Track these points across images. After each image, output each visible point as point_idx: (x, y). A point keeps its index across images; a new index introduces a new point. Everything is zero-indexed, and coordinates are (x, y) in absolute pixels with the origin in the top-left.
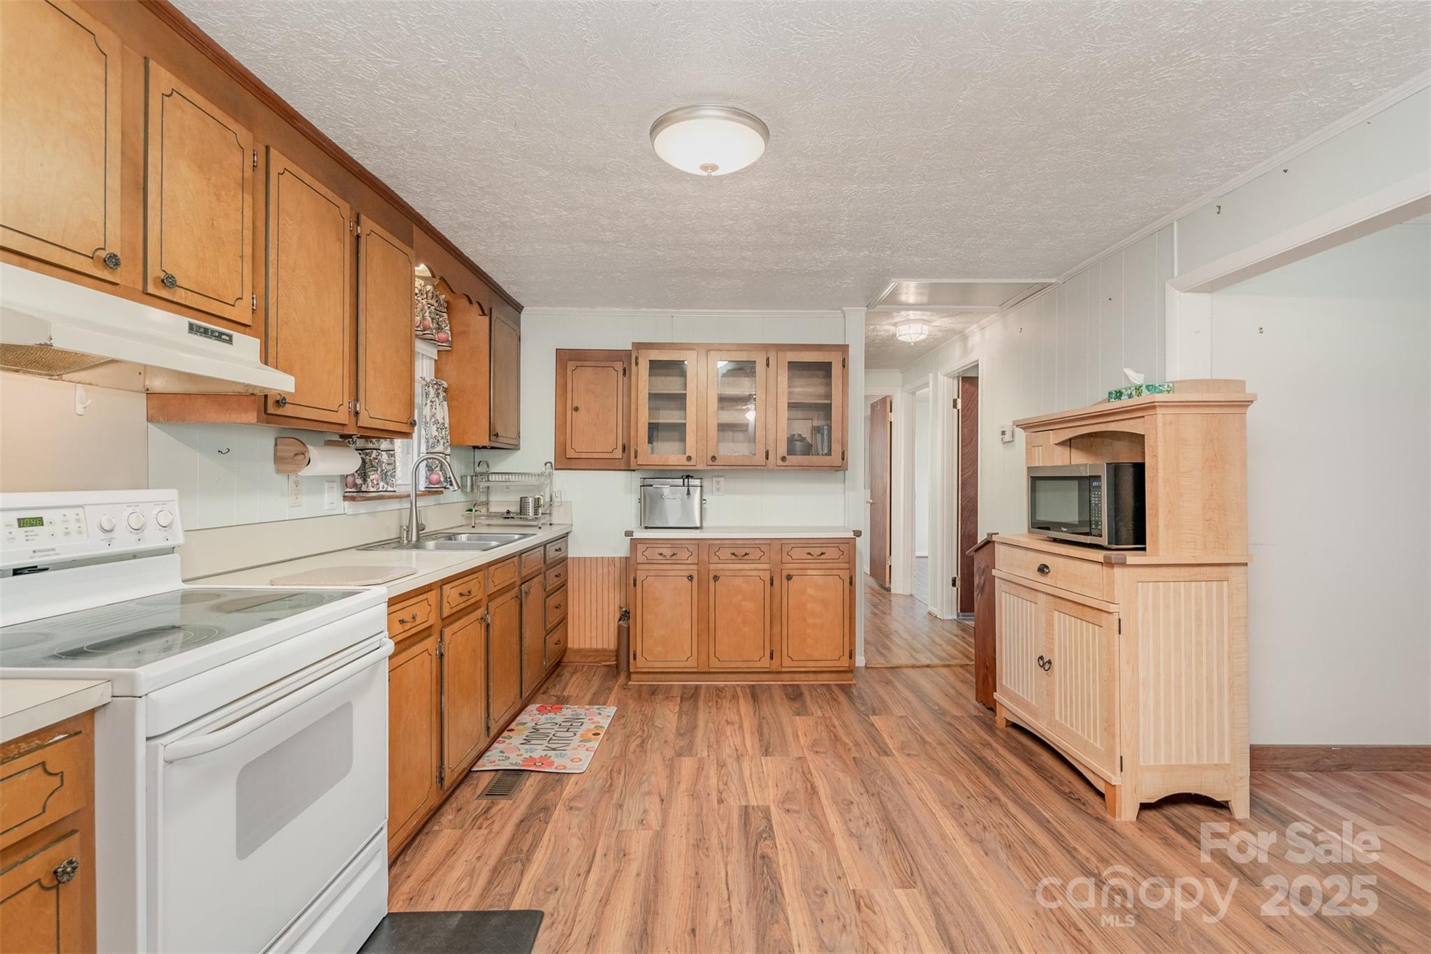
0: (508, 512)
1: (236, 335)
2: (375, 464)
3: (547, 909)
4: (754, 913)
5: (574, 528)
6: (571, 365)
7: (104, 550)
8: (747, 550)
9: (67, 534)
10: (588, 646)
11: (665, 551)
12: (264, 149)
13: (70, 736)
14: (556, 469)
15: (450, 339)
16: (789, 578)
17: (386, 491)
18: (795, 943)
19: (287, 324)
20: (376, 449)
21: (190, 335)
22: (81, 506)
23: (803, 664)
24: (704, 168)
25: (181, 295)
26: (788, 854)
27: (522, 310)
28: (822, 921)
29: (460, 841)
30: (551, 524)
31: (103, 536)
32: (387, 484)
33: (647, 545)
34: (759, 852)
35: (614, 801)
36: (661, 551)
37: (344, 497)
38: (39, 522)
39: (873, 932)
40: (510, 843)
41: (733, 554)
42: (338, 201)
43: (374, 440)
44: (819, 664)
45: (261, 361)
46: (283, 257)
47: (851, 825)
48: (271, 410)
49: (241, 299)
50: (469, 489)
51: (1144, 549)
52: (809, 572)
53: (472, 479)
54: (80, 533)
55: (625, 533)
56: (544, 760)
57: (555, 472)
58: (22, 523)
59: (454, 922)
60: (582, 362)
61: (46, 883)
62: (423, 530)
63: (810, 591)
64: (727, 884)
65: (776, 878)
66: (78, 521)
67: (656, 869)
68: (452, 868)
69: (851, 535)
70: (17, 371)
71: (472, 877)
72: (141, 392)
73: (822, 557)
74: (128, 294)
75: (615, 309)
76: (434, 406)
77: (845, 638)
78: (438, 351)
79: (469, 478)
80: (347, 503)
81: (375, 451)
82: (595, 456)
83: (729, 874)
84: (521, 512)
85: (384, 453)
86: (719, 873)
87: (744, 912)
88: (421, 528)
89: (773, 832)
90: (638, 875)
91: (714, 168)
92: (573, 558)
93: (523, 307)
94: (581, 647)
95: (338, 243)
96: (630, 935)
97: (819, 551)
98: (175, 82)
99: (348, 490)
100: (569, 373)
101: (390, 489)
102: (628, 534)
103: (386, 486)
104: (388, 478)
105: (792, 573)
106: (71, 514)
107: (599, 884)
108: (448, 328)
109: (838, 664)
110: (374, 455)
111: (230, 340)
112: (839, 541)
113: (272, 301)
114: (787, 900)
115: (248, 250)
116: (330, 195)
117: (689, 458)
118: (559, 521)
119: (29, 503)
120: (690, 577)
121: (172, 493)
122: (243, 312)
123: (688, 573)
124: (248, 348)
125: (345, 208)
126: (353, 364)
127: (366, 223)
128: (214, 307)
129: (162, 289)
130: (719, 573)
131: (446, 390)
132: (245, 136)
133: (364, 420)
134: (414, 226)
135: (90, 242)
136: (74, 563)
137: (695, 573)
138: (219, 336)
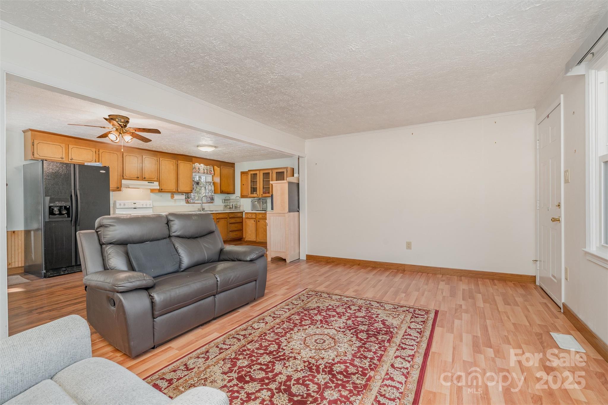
0: (230, 207)
1: (154, 182)
2: (190, 197)
5: (244, 211)
6: (242, 175)
7: (142, 207)
9: (138, 205)
12: (159, 158)
14: (241, 198)
15: (213, 173)
19: (163, 180)
20: (190, 195)
21: (148, 183)
25: (146, 179)
31: (142, 205)
33: (249, 214)
37: (186, 203)
45: (159, 185)
46: (162, 171)
48: (160, 190)
50: (224, 202)
53: (224, 200)
54: (140, 205)
58: (134, 203)
60: (244, 174)
72: (150, 190)
74: (141, 180)
75: (247, 163)
78: (212, 176)
82: (246, 195)
88: (204, 208)
93: (235, 164)
95: (173, 166)
98: (146, 156)
100: (242, 177)
103: (193, 201)
106: (139, 203)
108: (213, 171)
113: (160, 177)
115: (156, 172)
116: (171, 160)
117: (258, 195)
118: (241, 209)
119: (135, 201)
120: (254, 221)
121: (151, 201)
122: (156, 179)
123: (254, 220)
124: (156, 184)
125: (174, 161)
126: (177, 183)
127: (179, 162)
128: (151, 180)
129: (144, 179)
130: (260, 220)
131: (213, 183)
132: (156, 158)
133: (179, 191)
134: (193, 158)
135: (136, 176)
136: (139, 208)
137: (255, 220)
138: (152, 183)
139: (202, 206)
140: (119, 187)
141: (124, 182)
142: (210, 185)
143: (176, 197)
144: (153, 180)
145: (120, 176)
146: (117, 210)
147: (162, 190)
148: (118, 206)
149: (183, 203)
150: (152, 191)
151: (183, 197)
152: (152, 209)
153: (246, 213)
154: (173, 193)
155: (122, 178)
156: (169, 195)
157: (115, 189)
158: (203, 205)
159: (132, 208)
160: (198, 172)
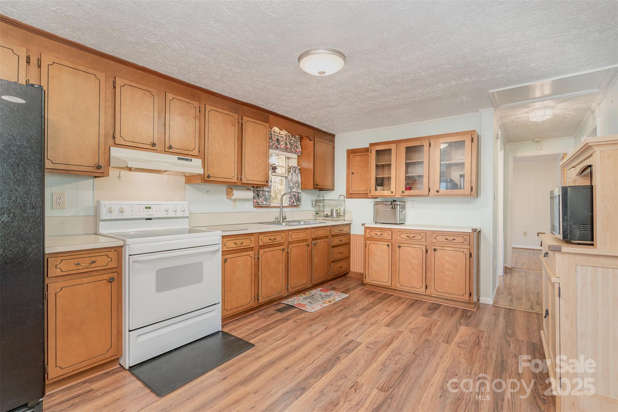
0: (327, 215)
1: (193, 159)
2: (261, 196)
3: (256, 345)
4: (312, 372)
5: (353, 222)
6: (351, 155)
7: (165, 216)
8: (414, 235)
9: (157, 211)
10: (358, 272)
11: (378, 233)
12: (204, 106)
13: (115, 251)
14: (346, 198)
15: (301, 151)
16: (435, 250)
17: (266, 205)
18: (313, 386)
19: (212, 154)
20: (262, 191)
21: (178, 160)
22: (161, 205)
23: (443, 294)
24: (320, 73)
25: (175, 150)
26: (348, 361)
27: (335, 136)
28: (332, 385)
29: (258, 319)
30: (344, 220)
31: (165, 212)
32: (267, 202)
33: (371, 230)
34: (339, 356)
35: (310, 324)
36: (376, 233)
37: (254, 206)
38: (150, 208)
39: (346, 397)
40: (267, 325)
41: (408, 236)
42: (232, 114)
43: (261, 188)
44: (451, 296)
45: (202, 166)
46: (210, 135)
47: (388, 361)
48: (206, 179)
49: (195, 149)
50: (314, 206)
51: (592, 245)
52: (446, 248)
53: (315, 202)
54: (160, 211)
55: (362, 224)
56: (304, 305)
57: (346, 199)
58: (146, 208)
59: (233, 338)
60: (355, 154)
61: (108, 281)
62: (286, 219)
63: (447, 258)
64: (315, 360)
65: (333, 366)
66: (160, 208)
67: (298, 348)
68: (248, 326)
69: (470, 231)
70: (151, 173)
71: (249, 330)
72: (183, 176)
73: (454, 241)
74: (160, 152)
75: (368, 130)
76: (292, 176)
77: (467, 285)
78: (298, 156)
79: (314, 201)
80: (254, 208)
81: (261, 191)
82: (360, 192)
83: (319, 358)
84: (331, 215)
85: (267, 192)
86: (316, 356)
87: (309, 371)
88: (284, 218)
89: (352, 352)
90: (291, 347)
91: (324, 73)
92: (353, 234)
93: (335, 135)
94: (356, 271)
95: (233, 127)
96: (269, 361)
97: (452, 238)
98: (174, 96)
99: (254, 204)
100: (351, 159)
101: (268, 204)
102: (363, 225)
103: (266, 203)
104: (268, 200)
105: (437, 248)
106: (158, 206)
107: (277, 345)
108: (300, 147)
109: (462, 298)
110: (261, 193)
111: (191, 160)
112: (464, 234)
113: (206, 148)
114: (328, 373)
115: (197, 135)
116: (229, 113)
117: (392, 192)
118: (347, 219)
119: (148, 203)
120: (388, 245)
121: (186, 202)
122: (196, 153)
123: (387, 243)
124: (197, 162)
125: (236, 116)
126: (240, 164)
127: (245, 119)
128: (186, 152)
129: (169, 150)
130: (401, 245)
131: (300, 169)
132: (196, 104)
133: (244, 181)
134: (270, 116)
135: (149, 141)
136: (159, 218)
137: (390, 244)
138: (187, 160)
139: (281, 212)
140: (102, 163)
141: (115, 152)
142: (295, 172)
143: (237, 194)
144: (190, 153)
145: (106, 136)
146: (101, 224)
147: (209, 177)
148: (104, 215)
149: (249, 206)
150: (190, 179)
151: (250, 194)
152: (187, 219)
153: (368, 228)
154: (231, 186)
155: (111, 141)
156: (224, 188)
157: (90, 169)
158: (284, 210)
159: (141, 219)
160: (277, 147)
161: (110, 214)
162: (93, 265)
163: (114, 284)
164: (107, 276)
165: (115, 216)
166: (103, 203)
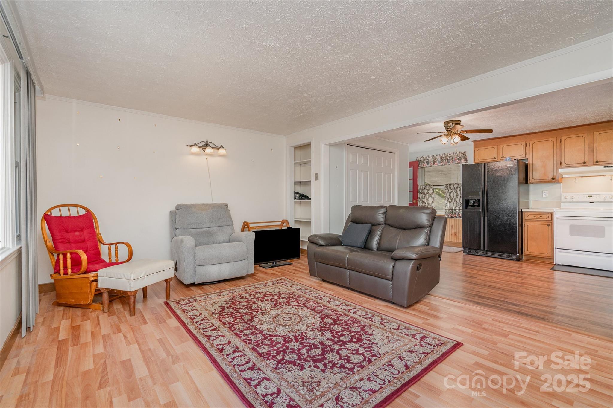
7: (603, 201)
21: (604, 168)
22: (600, 194)
25: (601, 163)
31: (604, 199)
38: (591, 197)
54: (597, 198)
66: (599, 196)
98: (600, 132)
119: (590, 194)
129: (596, 163)
135: (582, 162)
136: (598, 202)
140: (555, 177)
141: (561, 170)
146: (562, 204)
148: (563, 200)
155: (559, 166)
157: (549, 180)
159: (586, 202)
161: (566, 200)
162: (541, 218)
163: (550, 227)
164: (547, 223)
165: (568, 200)
166: (563, 194)
